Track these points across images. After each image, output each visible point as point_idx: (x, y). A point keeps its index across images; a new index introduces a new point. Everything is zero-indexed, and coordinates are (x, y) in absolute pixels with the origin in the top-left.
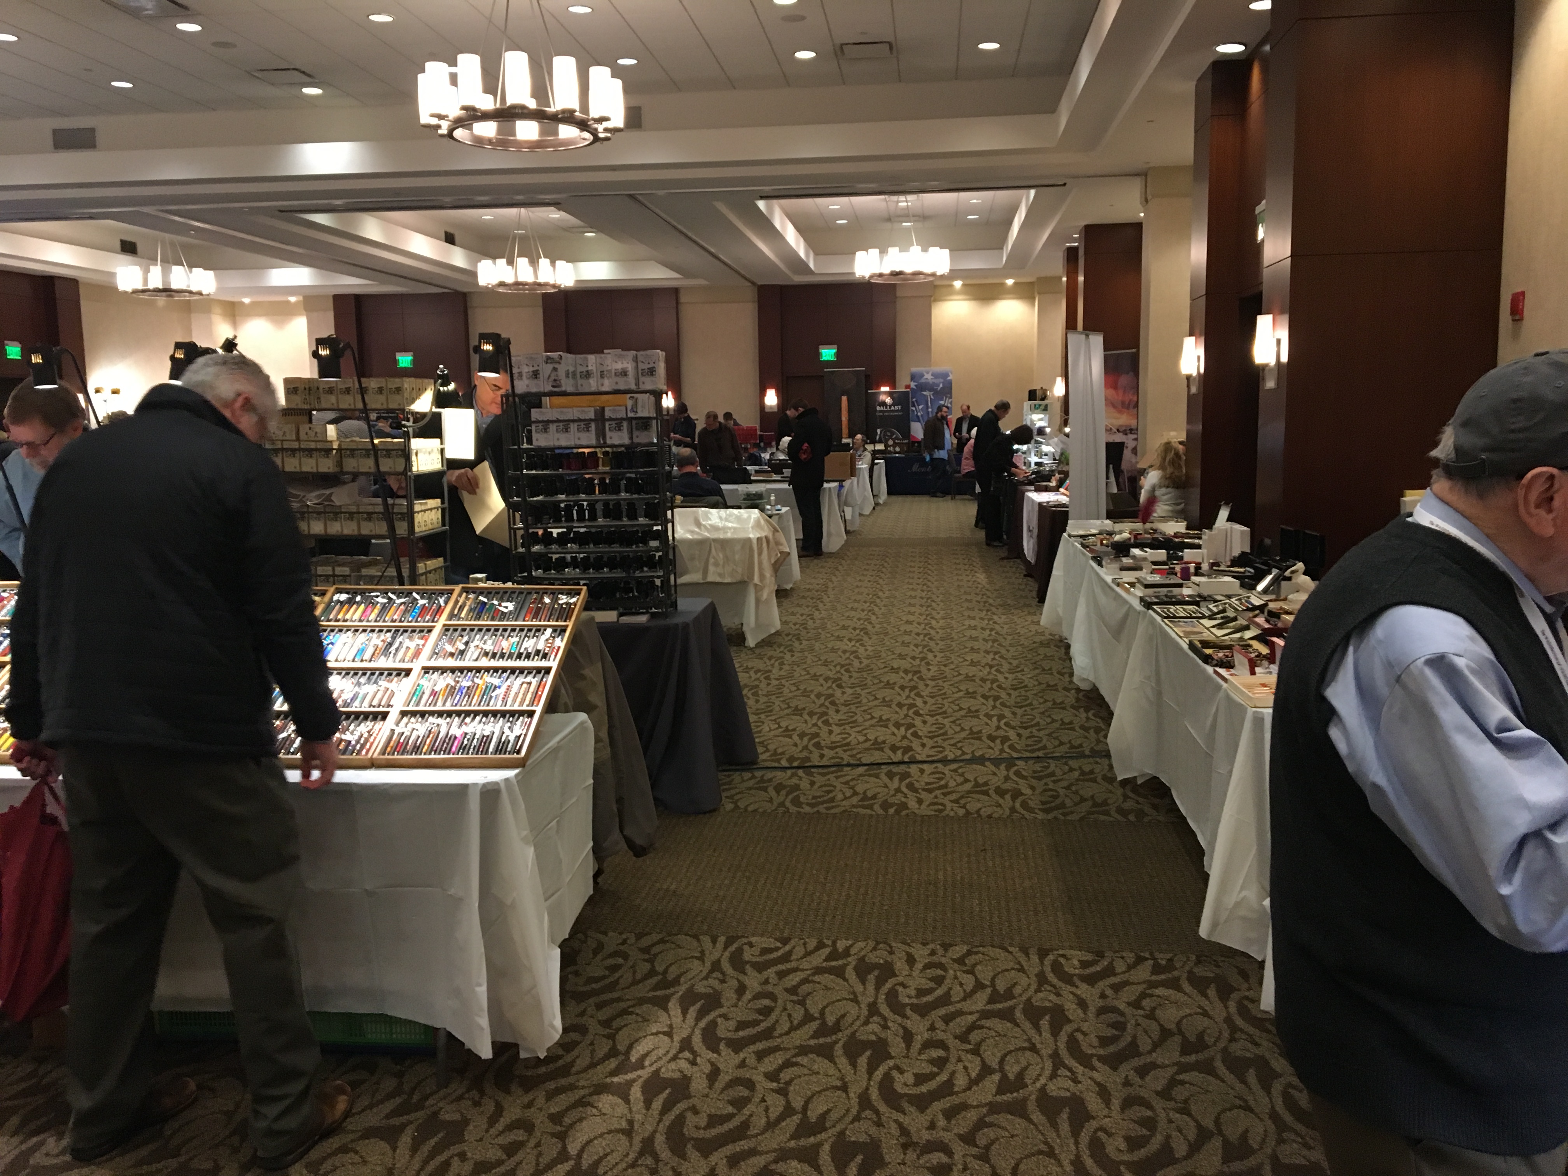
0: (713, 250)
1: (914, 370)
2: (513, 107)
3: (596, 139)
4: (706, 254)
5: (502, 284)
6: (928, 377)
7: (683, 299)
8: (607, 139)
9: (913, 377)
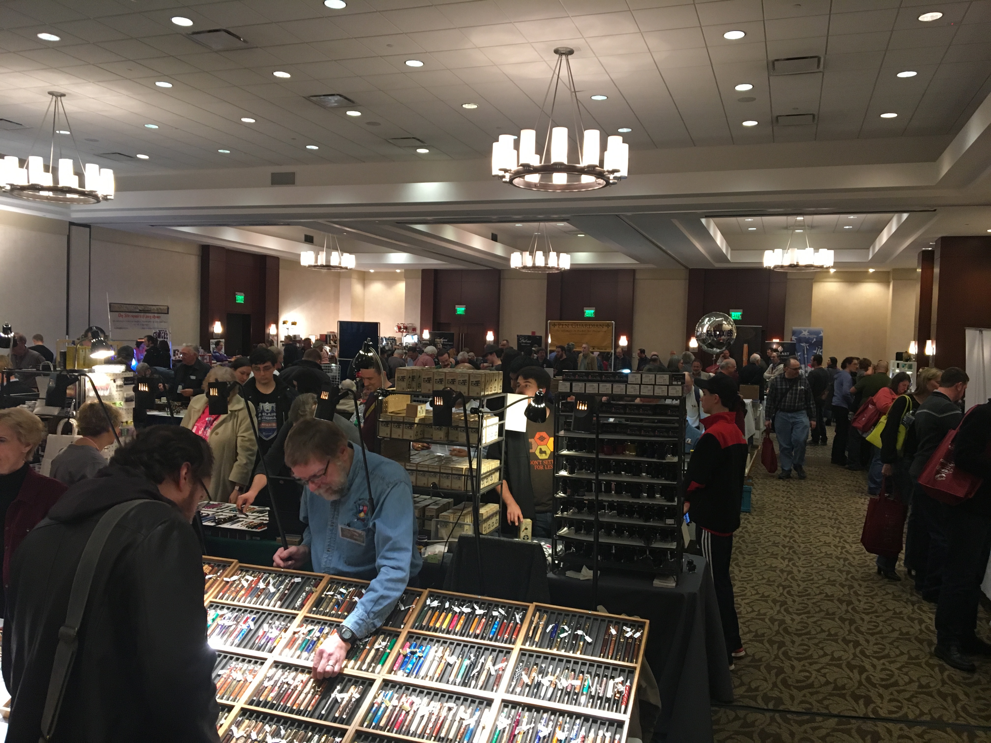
0: (664, 248)
1: (795, 328)
2: (555, 164)
3: (608, 183)
4: (658, 250)
5: (525, 267)
6: (805, 334)
7: (638, 276)
8: (614, 184)
9: (794, 333)
